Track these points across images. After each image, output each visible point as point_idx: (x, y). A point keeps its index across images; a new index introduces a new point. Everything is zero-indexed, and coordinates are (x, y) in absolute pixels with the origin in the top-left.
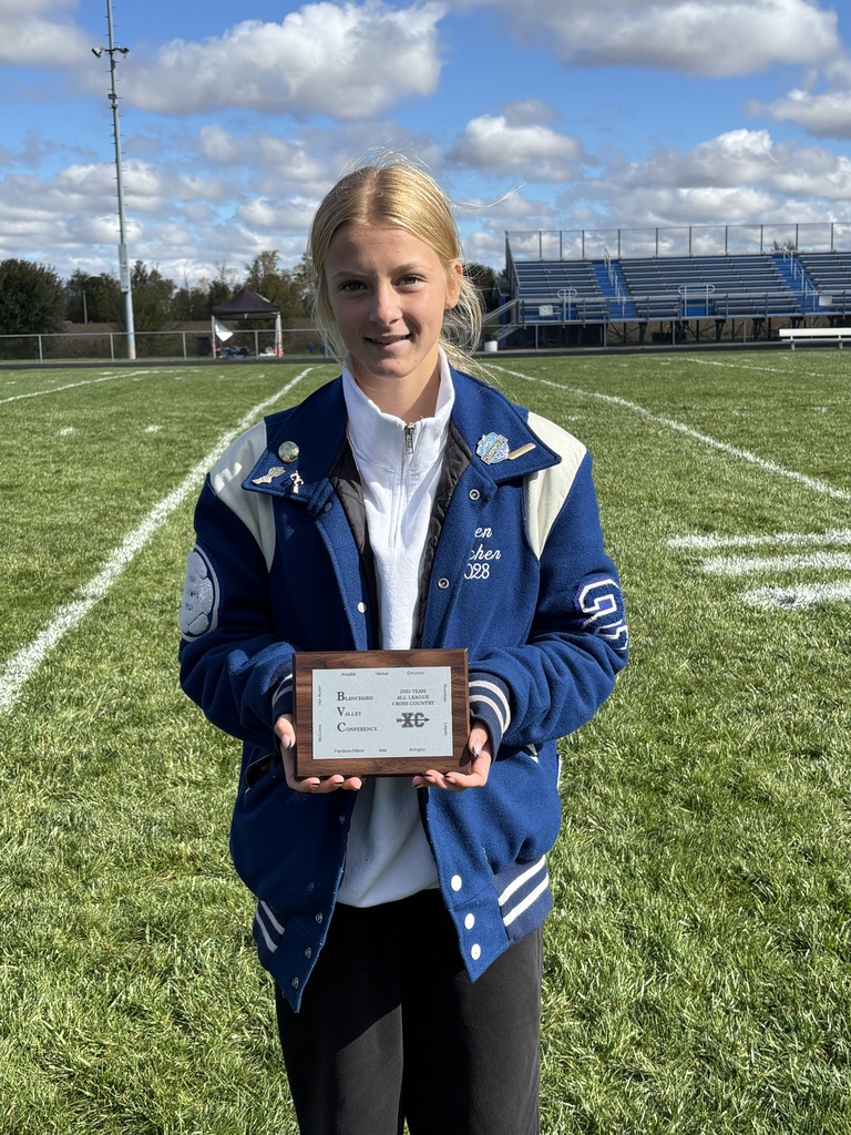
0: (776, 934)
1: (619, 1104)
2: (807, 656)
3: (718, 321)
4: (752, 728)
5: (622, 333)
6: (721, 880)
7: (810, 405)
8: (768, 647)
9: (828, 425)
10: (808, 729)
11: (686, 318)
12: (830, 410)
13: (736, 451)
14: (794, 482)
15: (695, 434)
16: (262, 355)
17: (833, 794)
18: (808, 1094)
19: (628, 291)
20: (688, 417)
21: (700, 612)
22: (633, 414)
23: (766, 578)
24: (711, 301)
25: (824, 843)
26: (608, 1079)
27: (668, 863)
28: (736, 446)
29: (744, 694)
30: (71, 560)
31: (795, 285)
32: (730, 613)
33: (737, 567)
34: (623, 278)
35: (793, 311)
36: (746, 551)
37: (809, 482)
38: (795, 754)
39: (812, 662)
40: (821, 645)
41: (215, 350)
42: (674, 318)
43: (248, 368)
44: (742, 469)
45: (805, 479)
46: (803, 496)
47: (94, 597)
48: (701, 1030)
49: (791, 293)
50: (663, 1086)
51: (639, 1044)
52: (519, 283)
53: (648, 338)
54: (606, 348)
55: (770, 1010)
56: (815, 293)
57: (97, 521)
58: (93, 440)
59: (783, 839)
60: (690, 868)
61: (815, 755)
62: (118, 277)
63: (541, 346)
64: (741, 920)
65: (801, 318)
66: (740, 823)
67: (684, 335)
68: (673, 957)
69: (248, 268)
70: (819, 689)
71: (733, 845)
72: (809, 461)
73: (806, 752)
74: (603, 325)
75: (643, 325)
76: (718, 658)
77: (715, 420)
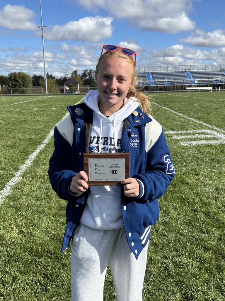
0: (190, 209)
1: (160, 241)
2: (195, 156)
3: (173, 86)
4: (184, 170)
5: (152, 89)
6: (179, 199)
7: (194, 104)
9: (197, 108)
10: (195, 170)
11: (166, 85)
12: (198, 105)
13: (178, 114)
14: (191, 120)
15: (170, 110)
16: (75, 93)
17: (201, 182)
18: (198, 239)
19: (154, 79)
20: (168, 106)
21: (172, 147)
22: (156, 106)
23: (185, 140)
24: (172, 81)
25: (199, 192)
26: (158, 236)
27: (168, 196)
28: (178, 112)
29: (182, 163)
30: (40, 136)
31: (190, 78)
32: (179, 147)
33: (180, 137)
34: (153, 76)
35: (189, 84)
36: (181, 134)
37: (194, 120)
38: (193, 175)
39: (196, 156)
40: (198, 153)
41: (65, 92)
42: (164, 85)
43: (72, 96)
44: (180, 117)
45: (193, 119)
46: (193, 123)
47: (45, 143)
48: (176, 227)
49: (189, 80)
50: (169, 237)
51: (164, 230)
53: (158, 89)
54: (149, 92)
55: (190, 223)
56: (194, 80)
57: (44, 128)
58: (41, 111)
59: (191, 191)
60: (173, 196)
61: (197, 175)
62: (43, 76)
64: (183, 206)
65: (191, 85)
66: (182, 188)
67: (166, 89)
68: (170, 213)
69: (71, 74)
70: (197, 162)
71: (181, 192)
72: (194, 116)
73: (195, 174)
74: (148, 87)
75: (157, 87)
76: (176, 156)
77: (174, 107)
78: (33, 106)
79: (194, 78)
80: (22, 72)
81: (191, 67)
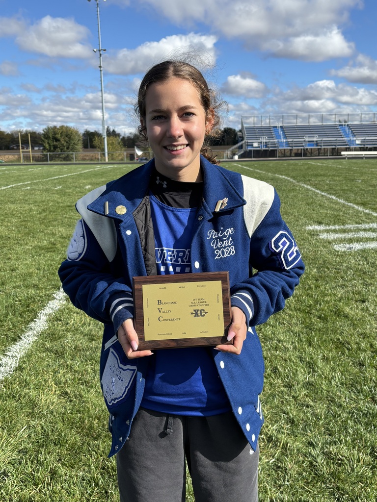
0: (352, 361)
1: (302, 415)
2: (358, 268)
3: (319, 149)
4: (340, 292)
5: (283, 153)
6: (333, 343)
7: (355, 179)
8: (345, 265)
9: (361, 187)
10: (361, 293)
11: (307, 147)
12: (362, 181)
13: (329, 196)
14: (350, 207)
15: (313, 189)
17: (370, 315)
18: (367, 413)
19: (286, 137)
20: (311, 183)
21: (320, 252)
22: (290, 182)
23: (341, 241)
24: (316, 141)
25: (368, 331)
26: (297, 407)
27: (314, 337)
28: (329, 194)
29: (337, 281)
31: (347, 136)
32: (330, 253)
33: (332, 236)
34: (284, 133)
35: (346, 145)
36: (335, 231)
37: (356, 207)
38: (356, 301)
39: (360, 270)
40: (363, 264)
41: (136, 159)
42: (302, 148)
44: (332, 202)
45: (355, 206)
46: (354, 212)
48: (329, 392)
49: (346, 139)
50: (317, 410)
51: (307, 396)
52: (246, 134)
53: (293, 155)
54: (278, 158)
55: (353, 385)
56: (355, 139)
59: (353, 330)
60: (321, 338)
61: (363, 301)
62: (101, 132)
63: (254, 157)
64: (340, 356)
65: (349, 148)
66: (338, 324)
67: (306, 154)
68: (317, 368)
70: (364, 279)
71: (336, 331)
72: (356, 200)
73: (360, 301)
74: (276, 150)
75: (291, 150)
76: (327, 268)
77: (321, 185)
78: (85, 181)
79: (355, 135)
80: (65, 125)
81: (349, 117)
